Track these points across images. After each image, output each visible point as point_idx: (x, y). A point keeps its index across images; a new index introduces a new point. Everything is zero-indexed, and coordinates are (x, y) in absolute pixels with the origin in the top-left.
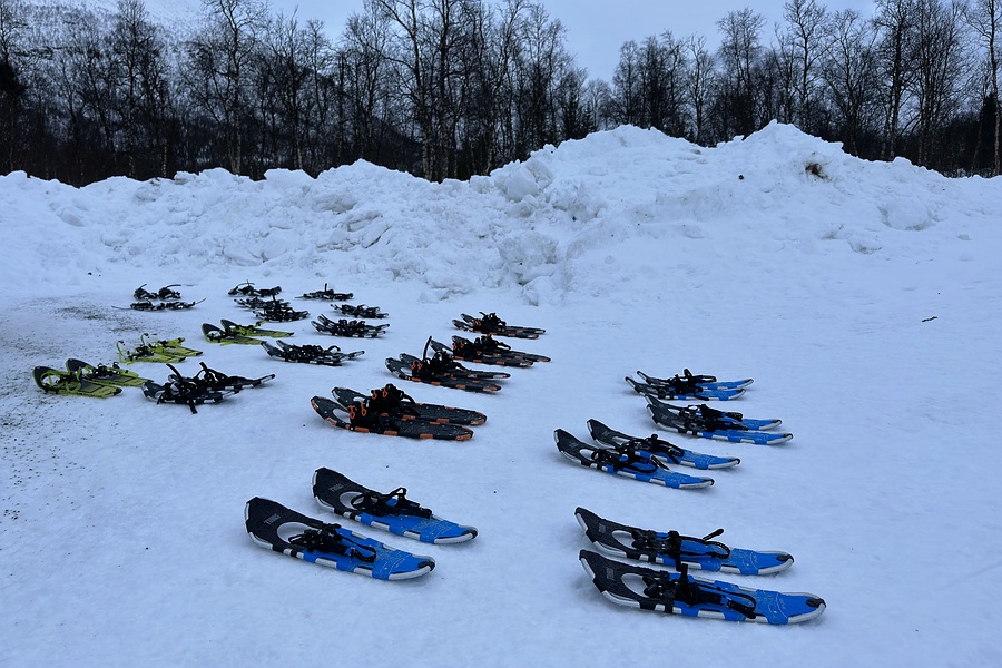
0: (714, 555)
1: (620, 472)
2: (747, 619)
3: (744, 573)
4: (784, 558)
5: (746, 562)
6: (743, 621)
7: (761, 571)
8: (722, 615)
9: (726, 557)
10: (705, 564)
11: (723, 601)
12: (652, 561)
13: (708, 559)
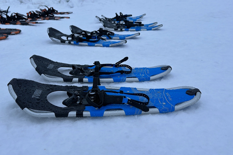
0: (122, 72)
1: (80, 43)
2: (143, 112)
3: (141, 80)
4: (165, 68)
5: (142, 74)
6: (140, 114)
7: (152, 78)
8: (123, 112)
9: (130, 72)
10: (116, 78)
11: (125, 101)
12: (81, 81)
13: (118, 75)
